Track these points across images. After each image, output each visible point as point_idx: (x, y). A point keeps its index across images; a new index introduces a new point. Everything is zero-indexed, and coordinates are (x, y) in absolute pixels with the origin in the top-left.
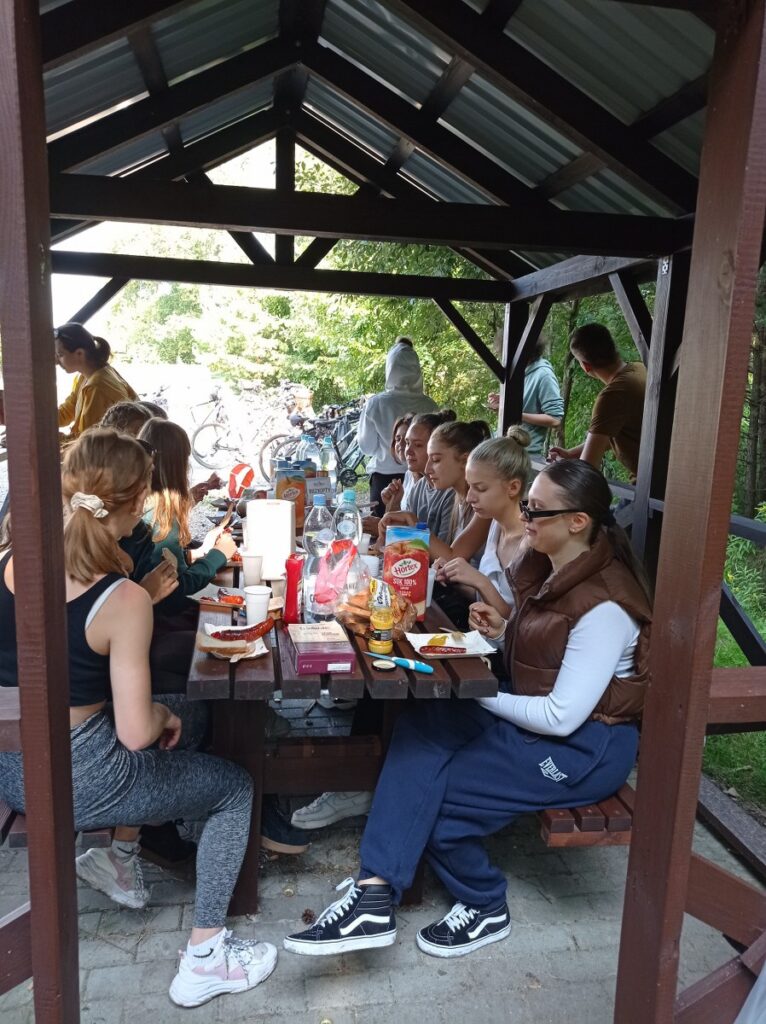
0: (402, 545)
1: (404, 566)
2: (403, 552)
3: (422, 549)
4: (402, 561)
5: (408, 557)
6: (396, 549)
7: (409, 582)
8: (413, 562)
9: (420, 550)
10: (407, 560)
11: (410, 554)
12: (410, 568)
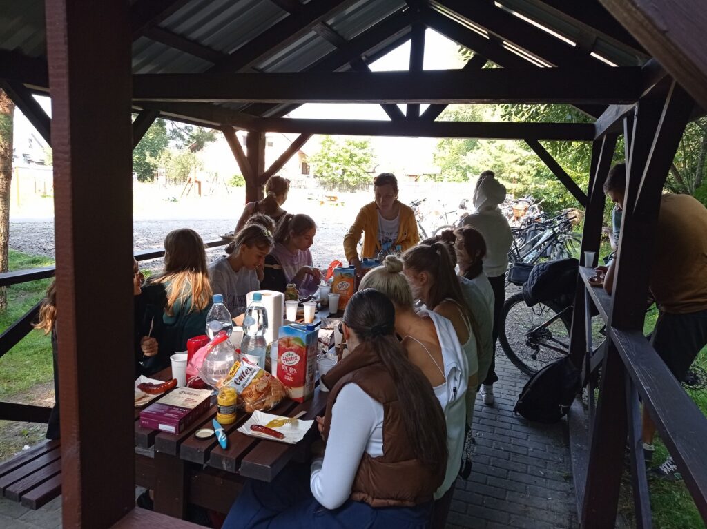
0: (289, 340)
1: (289, 357)
2: (289, 346)
3: (301, 346)
4: (287, 353)
5: (291, 350)
6: (284, 342)
7: (292, 370)
8: (295, 355)
9: (300, 347)
10: (291, 352)
11: (293, 348)
12: (293, 359)
